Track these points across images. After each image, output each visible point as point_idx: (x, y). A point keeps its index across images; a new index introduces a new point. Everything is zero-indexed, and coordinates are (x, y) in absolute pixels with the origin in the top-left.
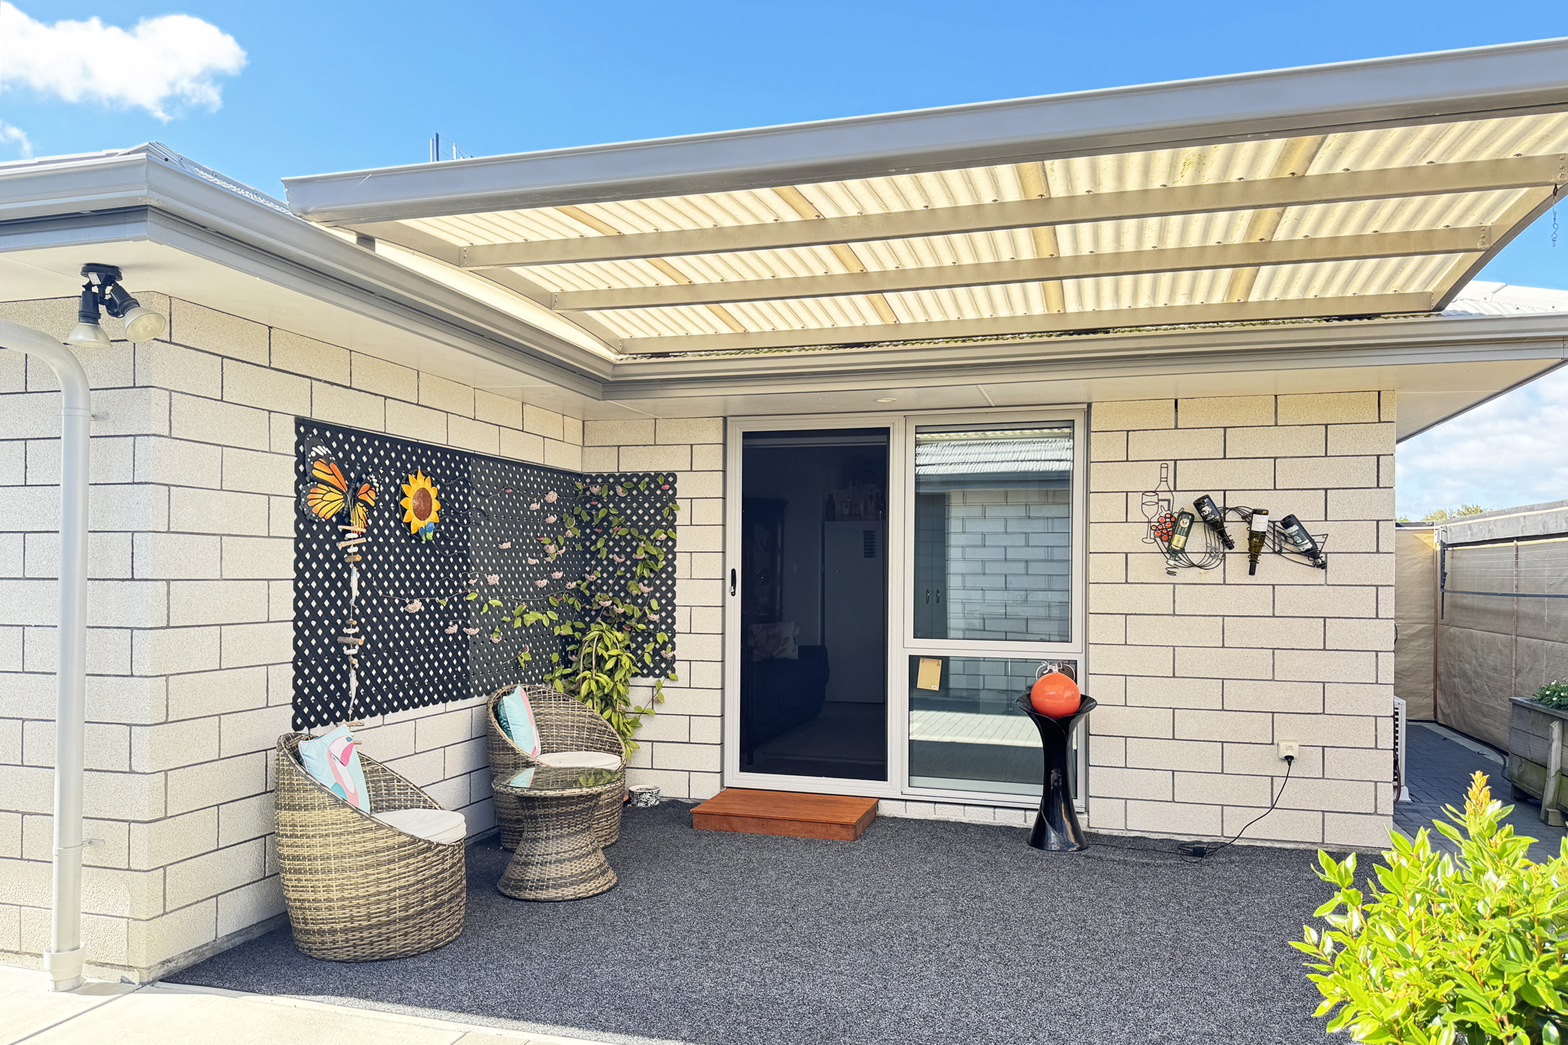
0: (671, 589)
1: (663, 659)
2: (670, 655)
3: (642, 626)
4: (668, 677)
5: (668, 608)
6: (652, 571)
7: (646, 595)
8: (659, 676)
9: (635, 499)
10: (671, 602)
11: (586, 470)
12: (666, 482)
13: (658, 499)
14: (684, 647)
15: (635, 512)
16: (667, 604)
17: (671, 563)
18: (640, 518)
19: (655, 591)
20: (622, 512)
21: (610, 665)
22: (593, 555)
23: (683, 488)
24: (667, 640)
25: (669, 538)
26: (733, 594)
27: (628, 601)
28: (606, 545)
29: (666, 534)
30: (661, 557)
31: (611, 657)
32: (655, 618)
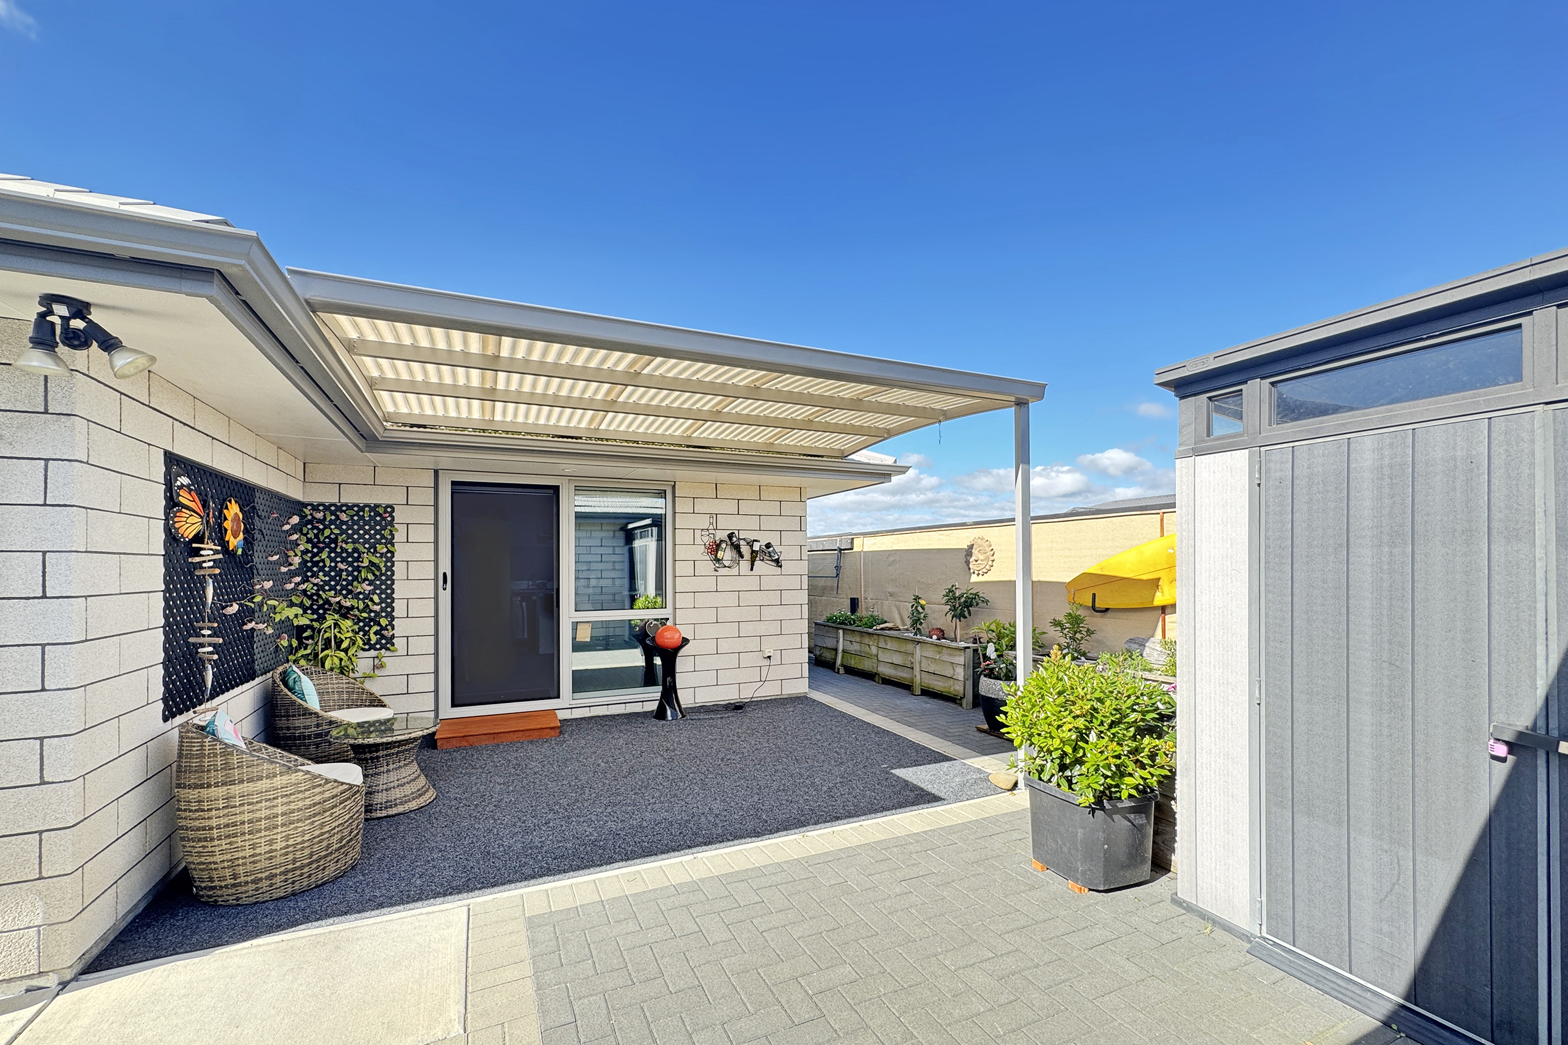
0: (390, 587)
1: (383, 637)
2: (391, 633)
3: (365, 615)
4: (389, 649)
5: (388, 600)
6: (374, 574)
7: (367, 592)
8: (380, 649)
9: (354, 523)
10: (390, 596)
11: (306, 500)
12: (386, 512)
13: (377, 523)
14: (401, 627)
15: (356, 532)
16: (387, 598)
17: (390, 568)
18: (361, 537)
19: (375, 589)
20: (343, 532)
21: (344, 645)
22: (316, 564)
23: (400, 516)
24: (387, 623)
25: (389, 551)
26: (445, 589)
27: (350, 596)
28: (329, 557)
29: (387, 548)
30: (382, 565)
31: (346, 638)
32: (377, 608)
